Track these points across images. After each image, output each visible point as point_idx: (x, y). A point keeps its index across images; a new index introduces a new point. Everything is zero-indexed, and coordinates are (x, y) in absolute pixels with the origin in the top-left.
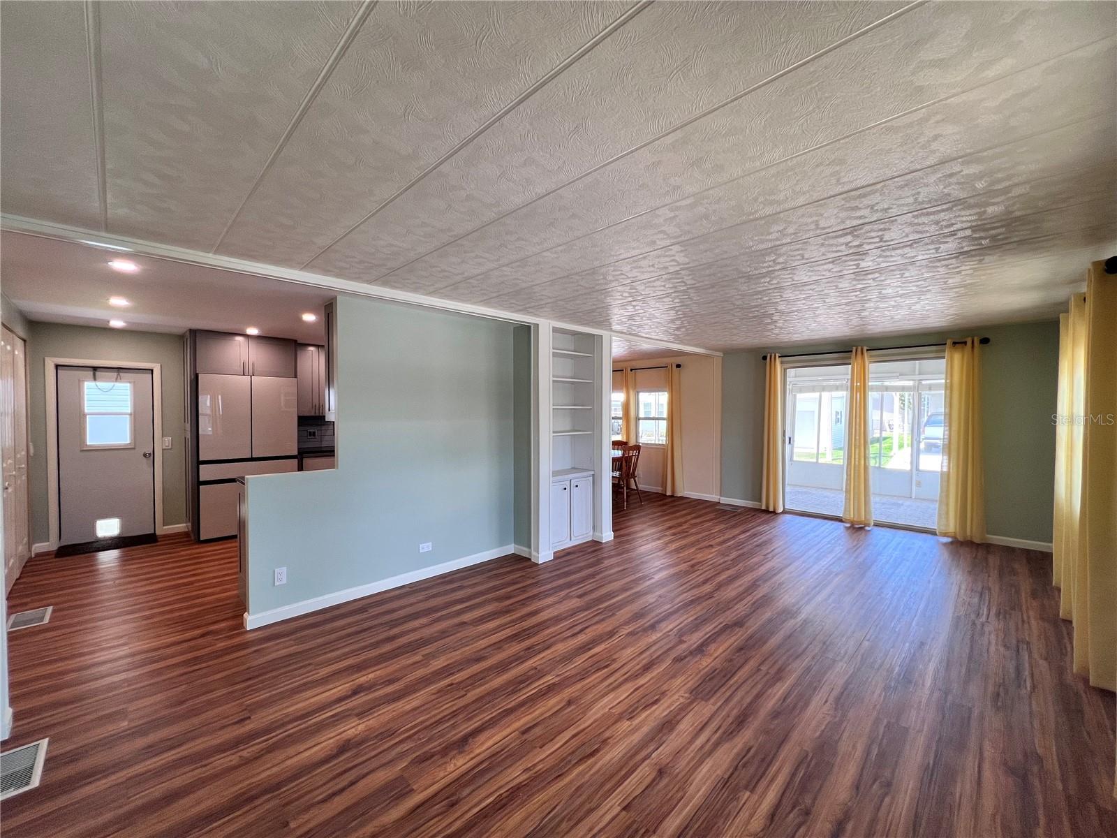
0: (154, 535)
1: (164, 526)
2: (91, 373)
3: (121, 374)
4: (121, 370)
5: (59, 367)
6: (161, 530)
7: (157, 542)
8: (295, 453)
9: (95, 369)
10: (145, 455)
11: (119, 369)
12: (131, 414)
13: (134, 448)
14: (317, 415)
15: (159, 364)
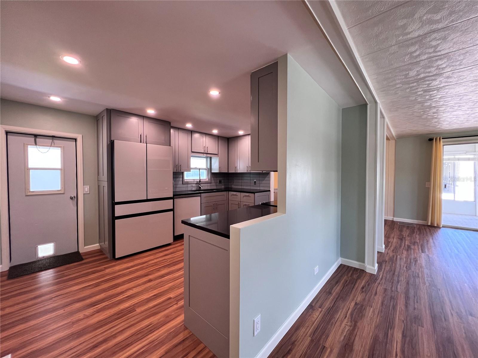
0: (78, 253)
1: (84, 246)
2: (33, 139)
3: (55, 141)
4: (54, 138)
5: (8, 133)
6: (83, 249)
7: (82, 259)
8: (172, 196)
9: (36, 136)
10: (71, 198)
11: (53, 137)
12: (61, 170)
13: (64, 193)
14: (178, 171)
15: (82, 135)
